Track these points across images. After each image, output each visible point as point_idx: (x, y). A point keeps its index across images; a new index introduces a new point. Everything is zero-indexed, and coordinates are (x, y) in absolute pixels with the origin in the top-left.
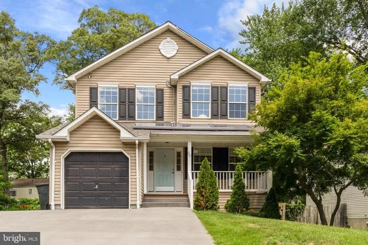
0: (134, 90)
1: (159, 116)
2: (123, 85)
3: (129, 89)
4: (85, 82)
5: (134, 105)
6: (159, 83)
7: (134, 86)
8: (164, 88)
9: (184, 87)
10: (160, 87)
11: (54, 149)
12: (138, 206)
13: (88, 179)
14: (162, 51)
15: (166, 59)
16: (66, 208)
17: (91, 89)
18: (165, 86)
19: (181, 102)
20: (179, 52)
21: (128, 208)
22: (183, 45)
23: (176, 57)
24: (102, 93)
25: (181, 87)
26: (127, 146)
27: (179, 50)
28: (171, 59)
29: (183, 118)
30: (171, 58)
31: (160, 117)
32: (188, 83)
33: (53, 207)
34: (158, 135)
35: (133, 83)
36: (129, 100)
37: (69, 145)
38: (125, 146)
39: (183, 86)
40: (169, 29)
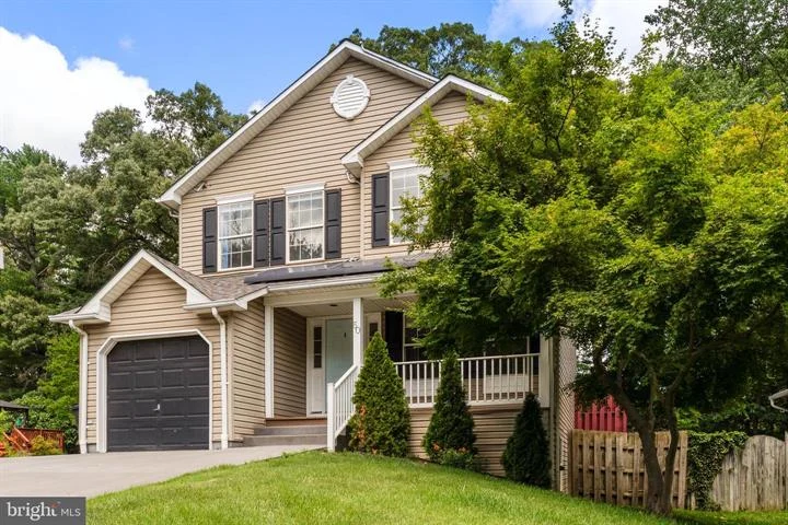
0: (282, 200)
1: (330, 250)
2: (262, 196)
3: (274, 201)
4: (196, 200)
5: (283, 233)
6: (331, 179)
7: (282, 192)
8: (343, 188)
9: (375, 178)
10: (333, 185)
11: (85, 339)
12: (225, 445)
13: (145, 392)
14: (336, 107)
15: (347, 123)
16: (109, 450)
17: (206, 212)
18: (346, 182)
19: (370, 213)
20: (373, 103)
21: (207, 448)
22: (381, 85)
23: (367, 115)
24: (226, 216)
25: (370, 180)
26: (207, 322)
27: (373, 97)
28: (356, 122)
29: (373, 247)
30: (356, 118)
31: (333, 250)
32: (385, 167)
33: (83, 449)
34: (287, 291)
35: (280, 187)
36: (272, 224)
37: (110, 329)
38: (204, 322)
39: (373, 176)
40: (351, 57)
